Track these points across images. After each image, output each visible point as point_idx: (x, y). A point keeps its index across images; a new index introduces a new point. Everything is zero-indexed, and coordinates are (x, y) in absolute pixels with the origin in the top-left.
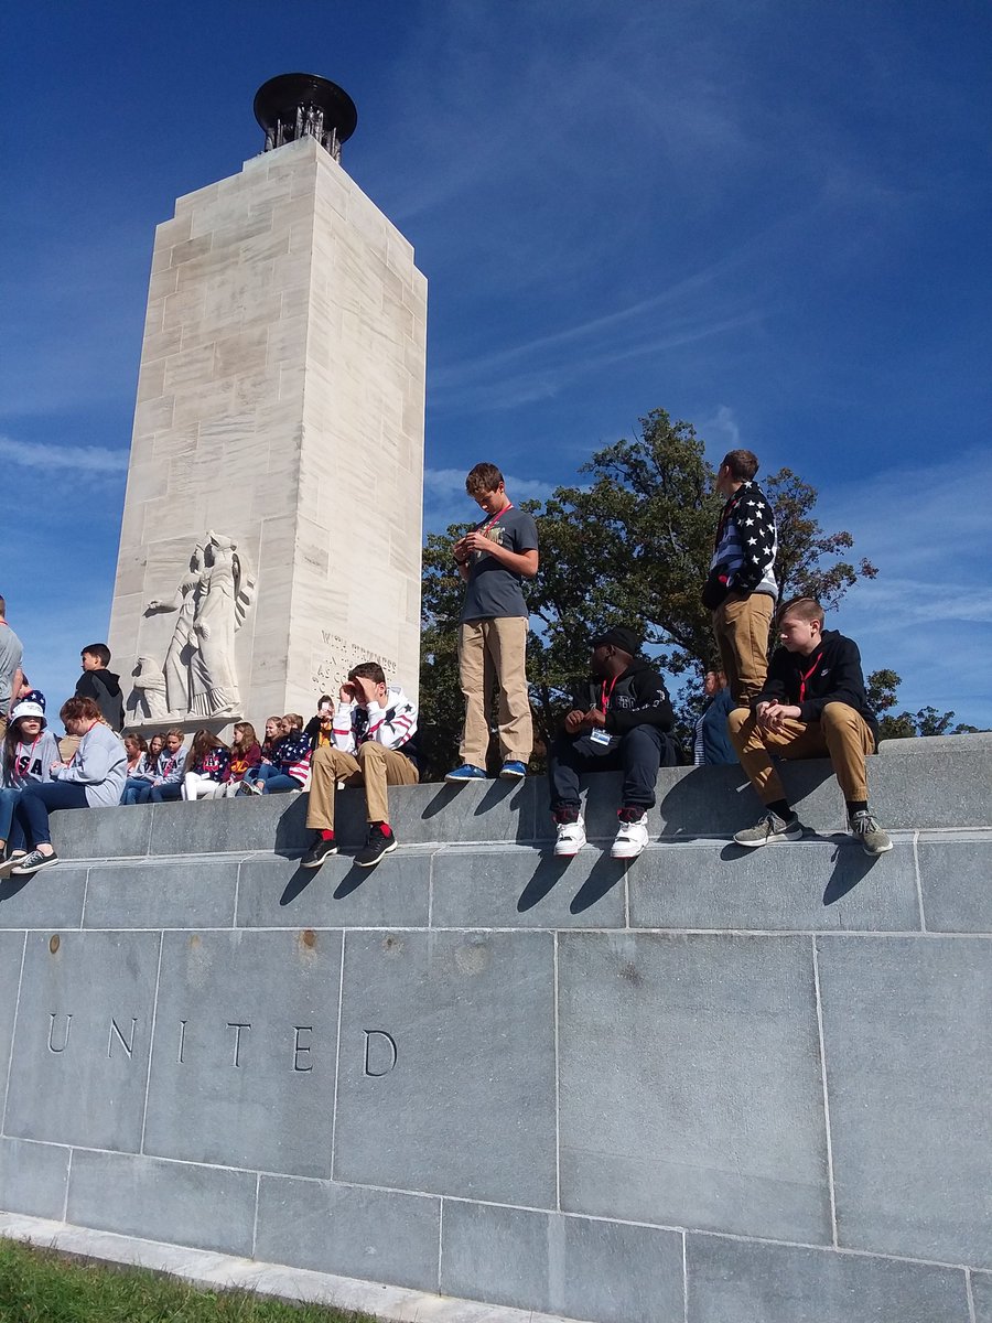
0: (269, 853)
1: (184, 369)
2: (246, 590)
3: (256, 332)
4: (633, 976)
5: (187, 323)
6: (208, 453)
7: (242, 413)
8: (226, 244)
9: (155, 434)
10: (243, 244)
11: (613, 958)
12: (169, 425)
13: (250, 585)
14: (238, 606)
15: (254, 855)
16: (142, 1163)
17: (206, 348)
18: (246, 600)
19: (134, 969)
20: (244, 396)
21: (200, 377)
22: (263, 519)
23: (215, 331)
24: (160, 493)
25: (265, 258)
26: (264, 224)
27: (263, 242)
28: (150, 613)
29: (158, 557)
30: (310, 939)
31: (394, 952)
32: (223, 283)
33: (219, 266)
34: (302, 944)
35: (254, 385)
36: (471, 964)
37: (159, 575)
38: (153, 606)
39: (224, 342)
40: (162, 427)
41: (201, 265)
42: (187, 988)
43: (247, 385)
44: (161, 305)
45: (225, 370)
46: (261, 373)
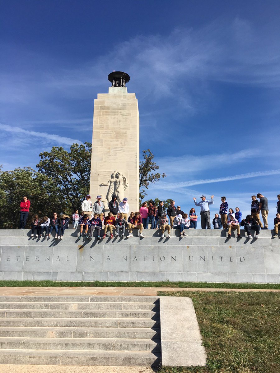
0: (220, 237)
1: (105, 134)
2: (126, 184)
3: (124, 131)
4: (272, 251)
5: (106, 124)
6: (113, 154)
7: (121, 147)
8: (115, 109)
9: (98, 147)
10: (119, 111)
11: (270, 249)
12: (102, 146)
13: (127, 183)
14: (124, 187)
15: (218, 237)
16: (209, 274)
17: (111, 131)
18: (127, 186)
19: (203, 250)
20: (122, 144)
21: (110, 137)
22: (129, 170)
23: (114, 128)
24: (101, 160)
25: (125, 116)
26: (125, 108)
27: (125, 112)
28: (101, 185)
29: (102, 174)
30: (230, 247)
31: (242, 248)
32: (114, 118)
33: (113, 114)
34: (229, 248)
35: (125, 142)
36: (253, 250)
37: (102, 178)
38: (102, 184)
39: (116, 131)
40: (100, 146)
41: (108, 112)
42: (212, 253)
43: (123, 142)
44: (97, 118)
45: (117, 137)
46: (126, 140)
